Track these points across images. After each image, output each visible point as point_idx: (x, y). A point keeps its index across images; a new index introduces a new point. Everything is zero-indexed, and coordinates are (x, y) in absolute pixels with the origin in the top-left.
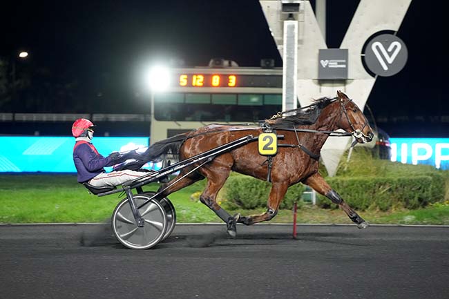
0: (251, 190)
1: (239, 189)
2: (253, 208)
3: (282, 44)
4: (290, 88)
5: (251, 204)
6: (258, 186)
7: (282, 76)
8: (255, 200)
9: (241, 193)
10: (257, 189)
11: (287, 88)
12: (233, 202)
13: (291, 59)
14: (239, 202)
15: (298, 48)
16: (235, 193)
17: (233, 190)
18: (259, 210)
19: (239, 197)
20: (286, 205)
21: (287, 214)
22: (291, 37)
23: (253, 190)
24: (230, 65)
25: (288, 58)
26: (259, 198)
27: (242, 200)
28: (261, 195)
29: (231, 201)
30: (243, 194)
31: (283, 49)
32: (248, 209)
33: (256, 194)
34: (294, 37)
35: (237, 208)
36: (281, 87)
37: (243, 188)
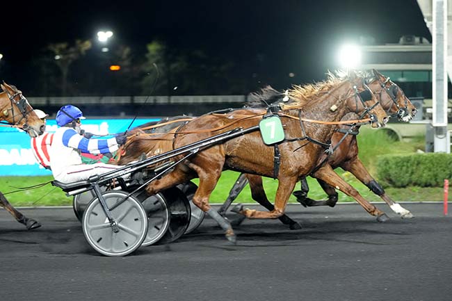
0: (401, 169)
1: (390, 168)
2: (404, 187)
3: (432, 21)
4: (440, 64)
5: (402, 182)
6: (409, 164)
7: (431, 52)
8: (406, 179)
9: (392, 172)
10: (408, 167)
11: (437, 65)
12: (384, 181)
13: (440, 36)
14: (390, 181)
15: (448, 24)
16: (386, 171)
17: (384, 168)
18: (410, 188)
19: (390, 176)
20: (438, 183)
21: (439, 192)
22: (440, 13)
23: (404, 168)
24: (421, 42)
25: (437, 35)
26: (411, 176)
27: (393, 179)
28: (412, 173)
29: (381, 179)
30: (394, 172)
31: (432, 25)
32: (399, 187)
33: (407, 172)
34: (443, 12)
35: (388, 187)
36: (431, 63)
37: (394, 166)
